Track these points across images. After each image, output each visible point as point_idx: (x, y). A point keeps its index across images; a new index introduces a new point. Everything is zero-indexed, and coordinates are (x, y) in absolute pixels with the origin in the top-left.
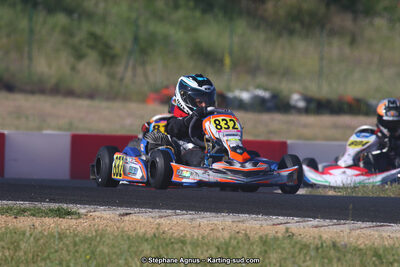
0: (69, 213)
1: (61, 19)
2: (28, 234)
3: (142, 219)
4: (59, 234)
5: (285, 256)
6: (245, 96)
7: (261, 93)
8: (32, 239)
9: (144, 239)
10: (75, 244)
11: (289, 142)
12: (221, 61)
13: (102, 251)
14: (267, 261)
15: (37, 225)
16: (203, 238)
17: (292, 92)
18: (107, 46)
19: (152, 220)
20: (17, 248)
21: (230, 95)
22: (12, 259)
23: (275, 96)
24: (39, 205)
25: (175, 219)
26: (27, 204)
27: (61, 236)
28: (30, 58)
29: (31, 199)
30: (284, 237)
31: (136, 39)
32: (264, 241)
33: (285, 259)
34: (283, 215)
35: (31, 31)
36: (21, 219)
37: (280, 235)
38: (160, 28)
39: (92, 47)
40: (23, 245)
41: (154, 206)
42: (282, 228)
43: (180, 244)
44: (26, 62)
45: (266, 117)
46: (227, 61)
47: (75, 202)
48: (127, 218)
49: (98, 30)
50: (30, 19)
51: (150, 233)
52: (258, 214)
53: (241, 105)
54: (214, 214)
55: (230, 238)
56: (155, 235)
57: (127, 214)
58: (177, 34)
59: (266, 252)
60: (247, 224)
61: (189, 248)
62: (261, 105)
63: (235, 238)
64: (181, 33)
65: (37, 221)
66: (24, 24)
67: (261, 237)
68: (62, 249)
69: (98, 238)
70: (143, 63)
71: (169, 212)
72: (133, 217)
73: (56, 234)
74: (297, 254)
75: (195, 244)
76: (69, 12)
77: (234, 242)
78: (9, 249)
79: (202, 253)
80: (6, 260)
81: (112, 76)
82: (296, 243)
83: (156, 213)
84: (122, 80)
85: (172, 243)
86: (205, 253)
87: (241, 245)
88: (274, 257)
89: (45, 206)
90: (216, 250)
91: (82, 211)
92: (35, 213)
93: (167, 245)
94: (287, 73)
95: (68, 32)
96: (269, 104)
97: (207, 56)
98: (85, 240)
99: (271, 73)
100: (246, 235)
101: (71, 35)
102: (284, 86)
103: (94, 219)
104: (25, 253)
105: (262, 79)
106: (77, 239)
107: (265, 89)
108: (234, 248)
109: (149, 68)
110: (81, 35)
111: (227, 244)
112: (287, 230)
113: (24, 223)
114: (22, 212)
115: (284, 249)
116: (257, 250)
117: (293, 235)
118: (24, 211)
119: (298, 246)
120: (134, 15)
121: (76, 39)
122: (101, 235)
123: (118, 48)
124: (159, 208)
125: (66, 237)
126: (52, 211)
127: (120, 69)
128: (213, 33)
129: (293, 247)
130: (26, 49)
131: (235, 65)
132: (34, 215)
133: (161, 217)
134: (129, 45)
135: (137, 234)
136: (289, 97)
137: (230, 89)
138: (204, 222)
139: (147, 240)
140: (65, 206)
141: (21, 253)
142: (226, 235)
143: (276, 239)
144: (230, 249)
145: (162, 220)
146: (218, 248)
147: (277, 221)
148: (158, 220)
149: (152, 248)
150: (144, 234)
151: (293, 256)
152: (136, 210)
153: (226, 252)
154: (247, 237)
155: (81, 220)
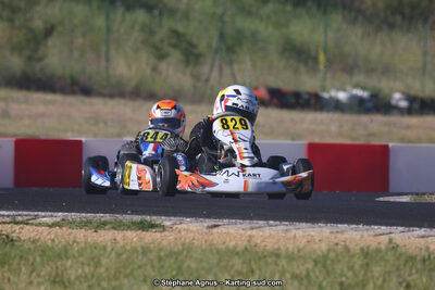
0: (152, 226)
1: (140, 16)
2: (109, 249)
3: (232, 231)
4: (143, 248)
5: (388, 269)
6: (342, 96)
7: (359, 93)
8: (113, 255)
9: (234, 252)
10: (160, 259)
11: (391, 145)
12: (316, 60)
13: (189, 267)
14: (369, 274)
15: (118, 238)
16: (299, 251)
17: (392, 91)
18: (192, 45)
19: (243, 232)
20: (98, 264)
21: (326, 95)
22: (93, 276)
23: (374, 96)
24: (120, 217)
25: (267, 231)
26: (108, 217)
27: (145, 251)
28: (108, 60)
29: (112, 211)
30: (387, 249)
31: (222, 36)
32: (365, 253)
33: (389, 272)
34: (386, 225)
35: (109, 30)
36: (101, 232)
37: (383, 247)
38: (247, 24)
39: (175, 46)
40: (104, 261)
41: (245, 217)
42: (385, 239)
43: (274, 258)
44: (103, 63)
45: (365, 118)
46: (322, 58)
47: (159, 214)
48: (215, 230)
49: (180, 28)
50: (108, 17)
51: (241, 245)
52: (358, 224)
53: (337, 106)
54: (309, 225)
55: (329, 251)
56: (246, 248)
57: (215, 226)
58: (266, 30)
59: (367, 265)
60: (346, 236)
61: (283, 262)
62: (360, 106)
63: (334, 251)
64: (270, 29)
65: (119, 235)
66: (100, 22)
67: (362, 249)
68: (146, 265)
69: (185, 253)
70: (231, 63)
71: (261, 222)
72: (222, 229)
73: (139, 249)
74: (402, 267)
75: (290, 258)
76: (149, 8)
77: (332, 255)
78: (89, 265)
79: (298, 267)
80: (86, 277)
81: (196, 77)
82: (401, 255)
83: (247, 224)
84: (207, 80)
85: (265, 257)
86: (301, 267)
87: (340, 257)
88: (377, 270)
89: (127, 218)
90: (313, 264)
91: (167, 223)
92: (118, 226)
93: (260, 259)
94: (387, 70)
95: (148, 31)
96: (369, 105)
97: (300, 55)
98: (171, 254)
99: (370, 71)
100: (345, 246)
101: (152, 33)
102: (384, 85)
103: (180, 232)
104: (107, 269)
105: (360, 78)
106: (162, 254)
107: (363, 88)
108: (333, 261)
109: (236, 67)
110: (162, 33)
111: (325, 257)
112: (391, 241)
113: (105, 237)
114: (102, 225)
115: (388, 261)
116: (358, 263)
117: (397, 246)
118: (105, 224)
119: (403, 258)
120: (219, 11)
121: (157, 38)
122: (188, 249)
123: (202, 47)
124: (251, 219)
125: (151, 251)
126: (134, 223)
127: (205, 69)
128: (306, 29)
129: (398, 259)
130: (104, 49)
131: (330, 63)
132: (115, 229)
133: (252, 229)
134: (214, 43)
135: (227, 248)
136: (390, 96)
137: (324, 89)
138: (299, 233)
139: (237, 254)
140: (148, 218)
141: (102, 270)
142: (324, 247)
143: (378, 250)
144: (328, 262)
145: (254, 232)
146: (316, 262)
147: (379, 231)
148: (249, 233)
149: (244, 263)
150: (235, 247)
151: (398, 269)
152: (226, 221)
153: (325, 266)
154: (347, 249)
155: (166, 233)
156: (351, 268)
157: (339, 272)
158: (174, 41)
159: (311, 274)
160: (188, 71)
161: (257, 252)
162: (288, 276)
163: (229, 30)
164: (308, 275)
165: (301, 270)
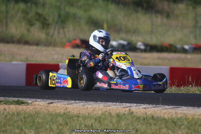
0: (23, 103)
1: (22, 6)
2: (2, 113)
3: (59, 105)
4: (17, 113)
5: (128, 122)
6: (115, 44)
7: (122, 42)
8: (3, 116)
9: (59, 115)
10: (25, 118)
12: (102, 27)
13: (38, 121)
14: (119, 125)
15: (6, 108)
16: (89, 114)
17: (138, 41)
18: (45, 19)
19: (64, 106)
23: (129, 44)
24: (8, 99)
25: (75, 105)
26: (2, 98)
28: (7, 26)
29: (4, 96)
31: (59, 16)
32: (118, 115)
33: (128, 124)
34: (129, 103)
35: (7, 12)
37: (127, 113)
38: (72, 10)
39: (38, 20)
41: (65, 99)
42: (127, 109)
43: (77, 118)
44: (4, 28)
46: (105, 26)
47: (26, 97)
48: (51, 105)
49: (40, 11)
50: (7, 6)
51: (62, 111)
52: (116, 102)
54: (95, 103)
55: (102, 114)
56: (64, 113)
57: (52, 103)
58: (80, 13)
59: (119, 121)
60: (111, 108)
61: (81, 119)
62: (122, 48)
63: (104, 114)
64: (82, 12)
66: (3, 8)
67: (117, 114)
68: (19, 120)
69: (36, 115)
70: (63, 28)
71: (72, 101)
72: (54, 104)
73: (16, 113)
74: (134, 122)
75: (85, 118)
77: (103, 117)
81: (47, 34)
82: (134, 116)
83: (66, 102)
84: (52, 36)
85: (73, 117)
86: (89, 122)
87: (107, 117)
89: (12, 99)
90: (94, 120)
91: (30, 102)
92: (6, 103)
93: (70, 118)
94: (136, 32)
95: (25, 12)
96: (127, 48)
97: (96, 24)
98: (30, 116)
99: (128, 32)
101: (27, 14)
102: (134, 39)
103: (35, 106)
105: (123, 35)
106: (26, 115)
107: (124, 40)
109: (66, 30)
110: (32, 14)
111: (100, 118)
112: (130, 110)
113: (1, 108)
115: (128, 119)
116: (114, 120)
117: (133, 112)
118: (1, 102)
119: (135, 118)
120: (58, 4)
121: (30, 16)
122: (38, 113)
123: (50, 20)
124: (68, 100)
125: (21, 114)
126: (14, 101)
127: (51, 31)
129: (133, 118)
130: (4, 21)
131: (109, 28)
132: (5, 104)
133: (68, 104)
134: (56, 18)
135: (56, 113)
136: (136, 44)
138: (89, 106)
139: (60, 116)
140: (21, 99)
142: (100, 112)
143: (124, 114)
144: (102, 120)
145: (69, 106)
146: (96, 120)
147: (125, 106)
148: (67, 106)
149: (63, 120)
150: (60, 112)
151: (132, 123)
152: (56, 101)
153: (100, 122)
154: (110, 114)
155: (29, 106)
156: (111, 122)
157: (106, 123)
158: (37, 17)
159: (94, 125)
160: (44, 31)
161: (69, 115)
162: (83, 126)
163: (63, 13)
164: (92, 125)
165: (89, 123)
